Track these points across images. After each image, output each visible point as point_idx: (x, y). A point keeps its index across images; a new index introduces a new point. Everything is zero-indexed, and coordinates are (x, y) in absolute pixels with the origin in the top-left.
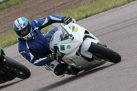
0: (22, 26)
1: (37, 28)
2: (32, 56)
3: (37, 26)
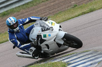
0: (13, 22)
2: (19, 43)
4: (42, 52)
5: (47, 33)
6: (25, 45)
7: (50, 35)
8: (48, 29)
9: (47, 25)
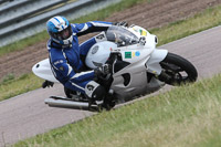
4: (111, 91)
5: (132, 49)
6: (83, 73)
8: (134, 42)
9: (132, 34)
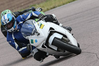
0: (7, 21)
1: (21, 22)
3: (22, 21)
7: (36, 41)
